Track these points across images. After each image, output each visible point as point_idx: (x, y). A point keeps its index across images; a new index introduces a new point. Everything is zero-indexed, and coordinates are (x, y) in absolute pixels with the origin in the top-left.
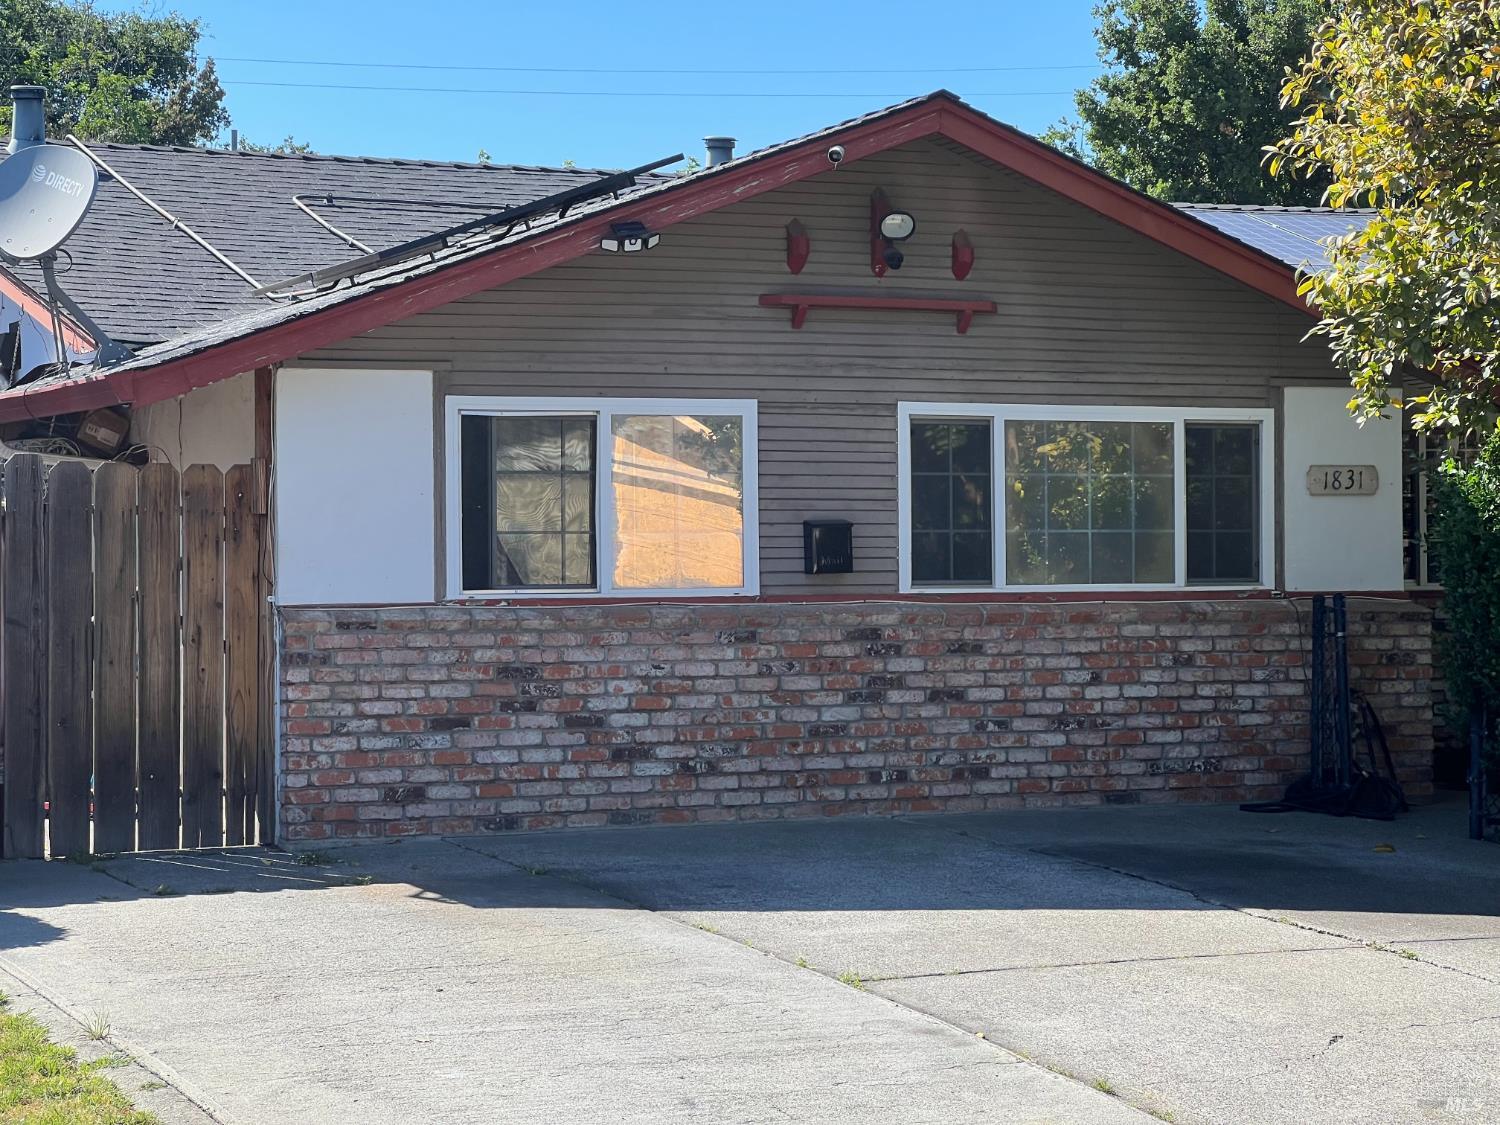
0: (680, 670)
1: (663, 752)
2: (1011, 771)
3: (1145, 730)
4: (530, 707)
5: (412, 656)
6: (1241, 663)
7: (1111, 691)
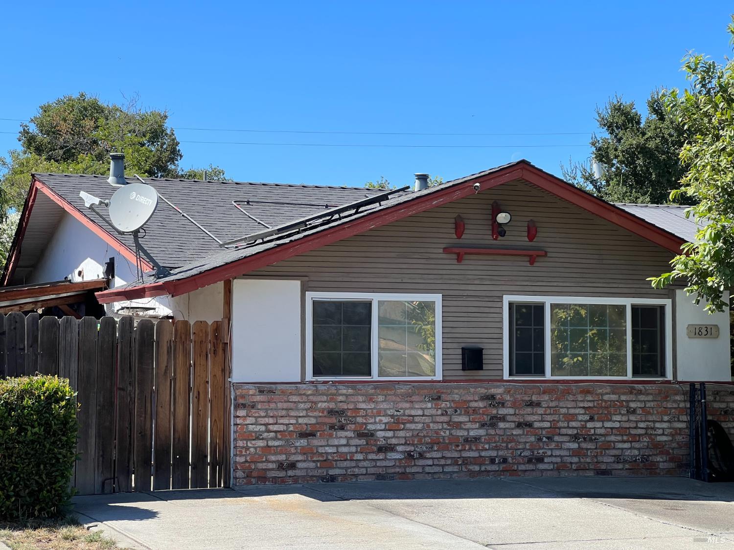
0: (407, 412)
1: (400, 448)
2: (554, 460)
3: (614, 442)
4: (342, 428)
5: (291, 405)
6: (658, 413)
7: (599, 425)
